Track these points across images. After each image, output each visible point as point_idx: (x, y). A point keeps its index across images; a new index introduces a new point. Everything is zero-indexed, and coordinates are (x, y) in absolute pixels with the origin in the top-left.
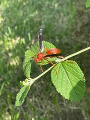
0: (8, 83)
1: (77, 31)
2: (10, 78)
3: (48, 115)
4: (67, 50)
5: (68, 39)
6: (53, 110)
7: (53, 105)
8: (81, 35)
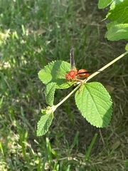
0: (7, 94)
1: (82, 10)
2: (8, 88)
3: (61, 128)
4: (72, 39)
5: (72, 22)
6: (66, 120)
7: (66, 114)
8: (87, 14)
